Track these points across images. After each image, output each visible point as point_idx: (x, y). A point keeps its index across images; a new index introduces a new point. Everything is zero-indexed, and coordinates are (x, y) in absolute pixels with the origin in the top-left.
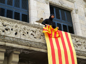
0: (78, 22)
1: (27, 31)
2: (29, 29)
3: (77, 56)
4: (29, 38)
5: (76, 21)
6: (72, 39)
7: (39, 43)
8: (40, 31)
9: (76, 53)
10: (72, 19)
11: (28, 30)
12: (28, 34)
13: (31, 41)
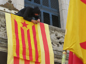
0: (67, 9)
5: (65, 8)
6: (51, 33)
10: (60, 4)
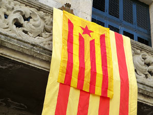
1: (5, 10)
2: (11, 7)
3: (142, 98)
4: (7, 28)
6: (135, 54)
7: (32, 45)
8: (42, 18)
9: (139, 89)
11: (8, 9)
12: (6, 18)
13: (11, 37)
